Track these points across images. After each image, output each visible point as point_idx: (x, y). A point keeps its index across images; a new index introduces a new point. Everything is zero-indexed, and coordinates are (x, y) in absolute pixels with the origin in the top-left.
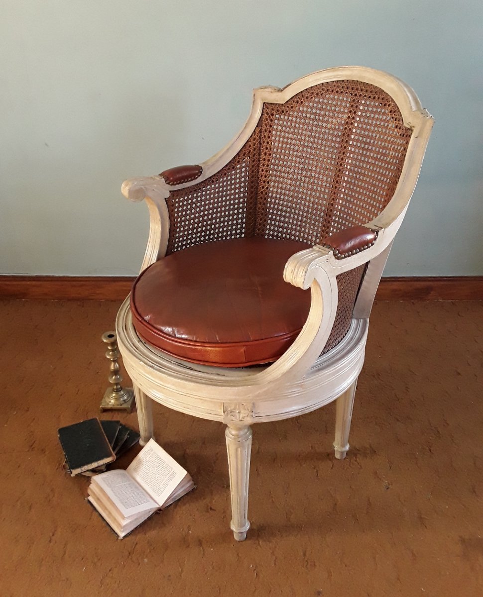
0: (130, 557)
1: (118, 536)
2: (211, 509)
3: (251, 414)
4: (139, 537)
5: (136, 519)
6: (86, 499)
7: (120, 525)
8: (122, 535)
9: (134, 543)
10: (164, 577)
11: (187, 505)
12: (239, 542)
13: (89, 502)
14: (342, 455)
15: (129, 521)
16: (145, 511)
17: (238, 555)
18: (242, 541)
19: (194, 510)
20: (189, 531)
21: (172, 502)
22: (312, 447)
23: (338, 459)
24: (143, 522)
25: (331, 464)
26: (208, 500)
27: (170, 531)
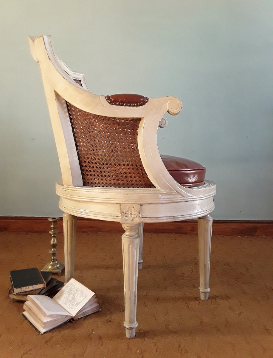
0: (46, 344)
1: (40, 332)
2: (110, 321)
3: (139, 215)
4: (56, 334)
5: (55, 320)
6: (21, 313)
7: (42, 322)
8: (43, 331)
9: (51, 336)
10: (70, 355)
11: (93, 319)
12: (130, 339)
13: (23, 315)
14: (205, 296)
15: (49, 319)
16: (62, 315)
17: (128, 345)
18: (132, 339)
19: (98, 321)
20: (93, 332)
21: (82, 317)
22: (184, 294)
23: (203, 300)
24: (59, 325)
25: (198, 302)
26: (108, 317)
27: (79, 331)
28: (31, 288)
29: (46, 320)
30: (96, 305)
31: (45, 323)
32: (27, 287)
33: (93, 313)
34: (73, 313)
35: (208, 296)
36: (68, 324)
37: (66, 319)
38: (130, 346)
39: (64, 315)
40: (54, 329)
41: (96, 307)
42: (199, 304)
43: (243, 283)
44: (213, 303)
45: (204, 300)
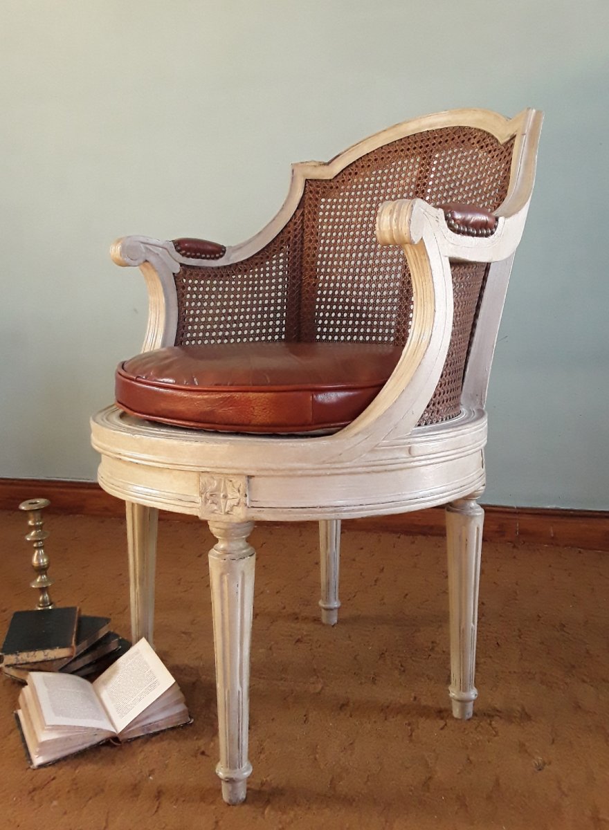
0: (32, 794)
1: (32, 763)
2: (202, 753)
3: (243, 500)
4: (64, 773)
5: (67, 739)
6: (14, 713)
7: (37, 740)
8: (38, 760)
9: (50, 777)
11: (166, 742)
12: (229, 805)
13: (17, 717)
14: (463, 709)
15: (54, 736)
16: (86, 728)
17: (217, 822)
18: (234, 805)
19: (174, 751)
20: (149, 776)
21: (142, 734)
22: (415, 698)
23: (457, 719)
24: (80, 751)
25: (442, 723)
26: (201, 743)
27: (119, 772)
28: (40, 656)
29: (44, 737)
30: (181, 708)
31: (43, 744)
32: (32, 653)
33: (173, 729)
34: (121, 724)
35: (470, 709)
36: (103, 749)
37: (98, 739)
38: (221, 823)
39: (93, 729)
40: (65, 758)
41: (180, 713)
42: (442, 729)
43: (584, 681)
44: (479, 729)
45: (461, 719)
